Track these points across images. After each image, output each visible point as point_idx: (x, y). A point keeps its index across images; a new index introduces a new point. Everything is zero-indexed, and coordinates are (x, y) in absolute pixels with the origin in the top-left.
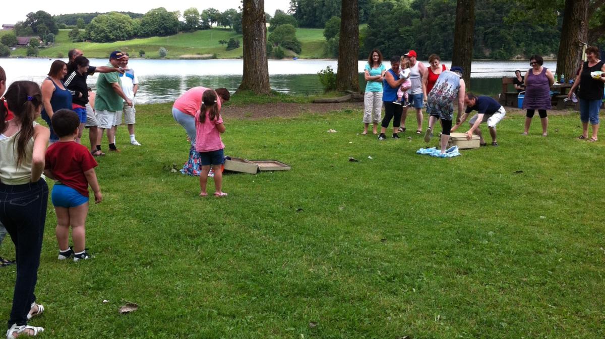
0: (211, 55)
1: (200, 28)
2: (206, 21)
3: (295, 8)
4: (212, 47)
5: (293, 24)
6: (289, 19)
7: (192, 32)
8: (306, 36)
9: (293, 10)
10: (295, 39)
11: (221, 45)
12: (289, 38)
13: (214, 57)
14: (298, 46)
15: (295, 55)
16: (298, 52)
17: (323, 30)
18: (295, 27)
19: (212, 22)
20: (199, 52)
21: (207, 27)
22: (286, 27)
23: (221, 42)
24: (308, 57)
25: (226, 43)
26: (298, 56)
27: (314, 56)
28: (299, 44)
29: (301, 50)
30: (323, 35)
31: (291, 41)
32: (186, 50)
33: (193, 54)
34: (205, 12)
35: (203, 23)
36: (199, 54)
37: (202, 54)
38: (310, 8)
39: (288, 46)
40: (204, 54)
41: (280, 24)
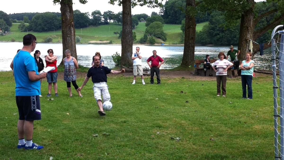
0: (108, 41)
1: (102, 24)
2: (106, 19)
4: (110, 36)
5: (161, 22)
6: (159, 18)
7: (97, 26)
8: (170, 29)
9: (162, 12)
10: (162, 31)
11: (115, 35)
12: (158, 31)
13: (111, 43)
14: (164, 36)
15: (162, 42)
16: (165, 40)
17: (180, 26)
18: (163, 23)
19: (110, 20)
20: (101, 39)
21: (106, 23)
22: (157, 24)
23: (115, 33)
24: (170, 43)
25: (118, 33)
26: (164, 42)
27: (174, 43)
28: (165, 35)
29: (166, 39)
30: (180, 29)
31: (160, 33)
32: (93, 38)
33: (97, 41)
34: (105, 13)
35: (104, 20)
36: (101, 41)
37: (103, 41)
38: (173, 11)
39: (158, 36)
40: (104, 40)
41: (153, 22)
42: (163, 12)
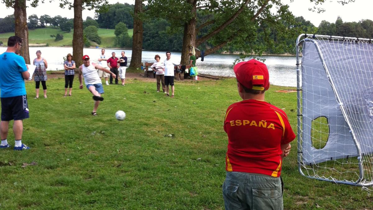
0: (45, 44)
1: (39, 27)
2: (42, 23)
3: (98, 16)
4: (46, 39)
5: (96, 26)
6: (94, 23)
7: (34, 29)
8: (104, 33)
9: (96, 17)
10: (97, 35)
11: (51, 38)
12: (93, 35)
13: (47, 46)
15: (97, 45)
16: (99, 43)
17: (114, 30)
18: (98, 27)
19: (46, 23)
21: (43, 27)
22: (92, 28)
23: (52, 36)
24: (105, 46)
25: (55, 36)
26: (99, 45)
27: (108, 46)
28: (99, 39)
29: (101, 42)
30: (114, 33)
31: (95, 36)
33: (34, 44)
34: (42, 17)
35: (41, 24)
36: (37, 43)
37: (39, 44)
38: (107, 16)
39: (93, 40)
40: (41, 43)
41: (88, 26)
42: (98, 17)
